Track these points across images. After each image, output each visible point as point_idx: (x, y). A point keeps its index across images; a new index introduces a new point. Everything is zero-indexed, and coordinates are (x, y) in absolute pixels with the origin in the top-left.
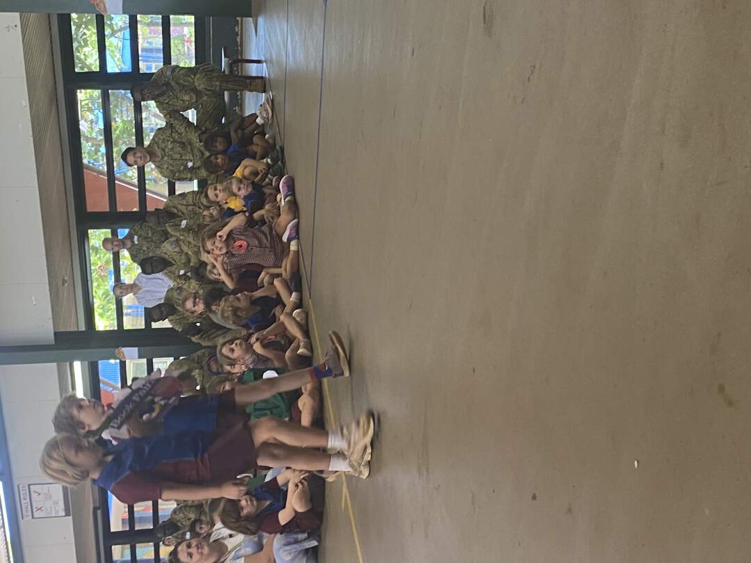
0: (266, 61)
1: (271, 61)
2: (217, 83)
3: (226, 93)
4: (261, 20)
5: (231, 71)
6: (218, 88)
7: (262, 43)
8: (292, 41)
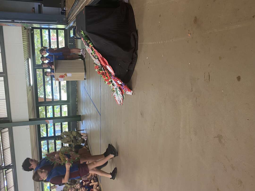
0: (85, 130)
1: (87, 129)
4: (83, 121)
7: (84, 126)
8: (92, 125)
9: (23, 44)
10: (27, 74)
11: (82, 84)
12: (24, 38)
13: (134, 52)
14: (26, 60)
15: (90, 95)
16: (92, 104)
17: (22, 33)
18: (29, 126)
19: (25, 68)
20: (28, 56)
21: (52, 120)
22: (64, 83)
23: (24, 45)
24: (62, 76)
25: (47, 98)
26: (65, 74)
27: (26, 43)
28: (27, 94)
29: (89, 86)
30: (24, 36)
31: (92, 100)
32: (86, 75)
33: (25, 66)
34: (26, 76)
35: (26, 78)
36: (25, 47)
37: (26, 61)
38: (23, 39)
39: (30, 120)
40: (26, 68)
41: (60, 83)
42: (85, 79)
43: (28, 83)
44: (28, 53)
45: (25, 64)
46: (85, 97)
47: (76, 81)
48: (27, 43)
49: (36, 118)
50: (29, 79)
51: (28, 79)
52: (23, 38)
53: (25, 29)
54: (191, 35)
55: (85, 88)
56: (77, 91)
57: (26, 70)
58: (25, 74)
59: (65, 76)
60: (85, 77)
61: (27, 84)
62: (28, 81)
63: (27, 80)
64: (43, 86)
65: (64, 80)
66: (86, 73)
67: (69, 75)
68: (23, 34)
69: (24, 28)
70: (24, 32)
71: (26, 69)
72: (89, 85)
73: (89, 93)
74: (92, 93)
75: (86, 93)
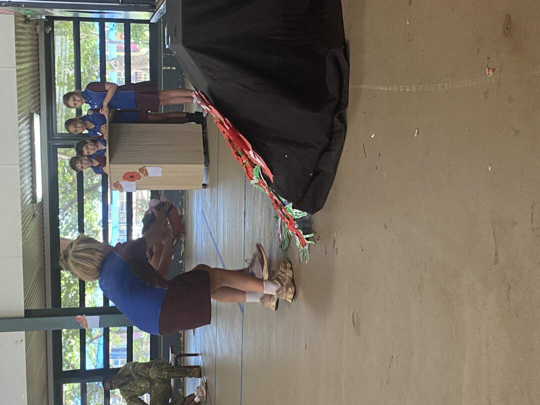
0: (201, 354)
1: (205, 354)
2: (166, 373)
3: (172, 380)
5: (176, 363)
6: (166, 377)
7: (199, 340)
8: (220, 339)
9: (18, 68)
10: (27, 165)
11: (198, 202)
12: (22, 48)
13: (335, 112)
14: (26, 119)
15: (216, 241)
17: (17, 33)
18: (24, 332)
19: (20, 144)
20: (33, 106)
21: (97, 318)
23: (20, 73)
24: (131, 175)
26: (141, 170)
27: (27, 65)
28: (23, 229)
29: (214, 208)
30: (22, 43)
31: (221, 258)
33: (21, 140)
34: (21, 172)
35: (21, 177)
36: (22, 78)
37: (23, 122)
38: (18, 54)
39: (28, 313)
40: (22, 145)
41: (129, 195)
42: (205, 186)
43: (28, 192)
44: (32, 96)
45: (19, 132)
46: (204, 244)
48: (30, 67)
49: (49, 306)
50: (31, 179)
51: (27, 180)
52: (17, 51)
53: (25, 21)
54: (496, 74)
55: (205, 216)
57: (23, 151)
58: (19, 166)
59: (141, 176)
60: (207, 178)
61: (24, 196)
62: (28, 187)
63: (27, 182)
65: (137, 189)
66: (207, 166)
67: (154, 171)
68: (19, 37)
69: (23, 19)
70: (20, 31)
71: (24, 147)
72: (216, 207)
73: (214, 232)
74: (222, 233)
75: (206, 232)
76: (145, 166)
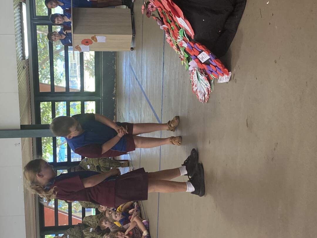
10: (19, 35)
11: (126, 60)
15: (140, 83)
16: (144, 101)
18: (20, 138)
19: (15, 22)
22: (89, 56)
24: (87, 41)
25: (56, 86)
26: (93, 38)
28: (18, 75)
29: (139, 63)
31: (144, 93)
32: (135, 42)
33: (16, 19)
34: (16, 39)
35: (16, 44)
37: (16, 7)
39: (23, 127)
41: (82, 55)
42: (132, 49)
43: (20, 53)
45: (15, 14)
46: (131, 86)
47: (115, 53)
49: (34, 123)
50: (21, 44)
51: (19, 45)
55: (132, 69)
56: (116, 75)
57: (17, 26)
58: (14, 35)
59: (92, 42)
60: (133, 44)
61: (18, 55)
62: (20, 49)
64: (48, 62)
65: (90, 51)
66: (134, 35)
67: (101, 39)
71: (17, 24)
72: (141, 62)
73: (139, 78)
74: (145, 77)
75: (133, 78)
76: (95, 36)
